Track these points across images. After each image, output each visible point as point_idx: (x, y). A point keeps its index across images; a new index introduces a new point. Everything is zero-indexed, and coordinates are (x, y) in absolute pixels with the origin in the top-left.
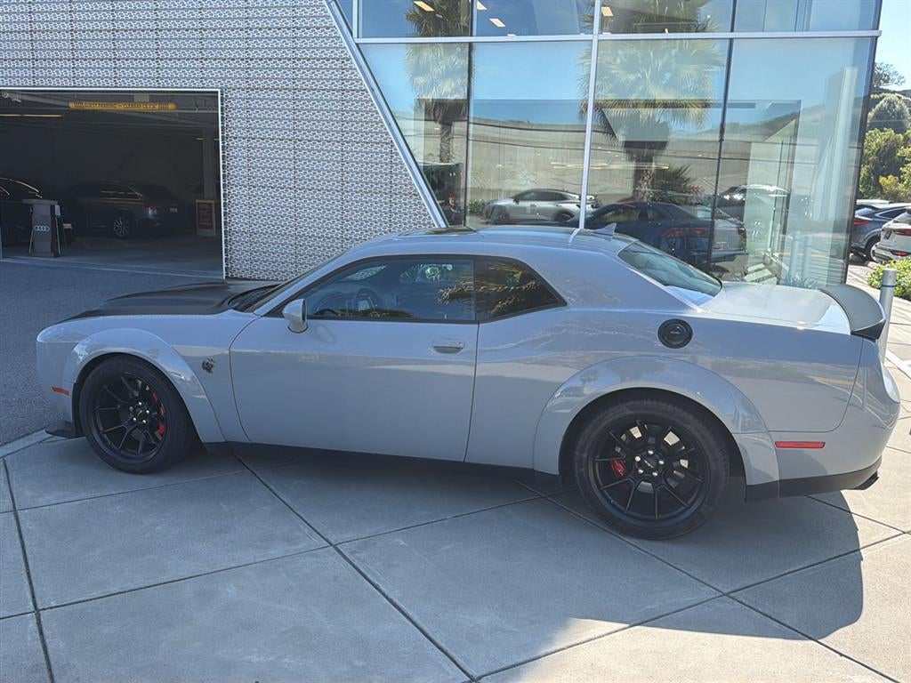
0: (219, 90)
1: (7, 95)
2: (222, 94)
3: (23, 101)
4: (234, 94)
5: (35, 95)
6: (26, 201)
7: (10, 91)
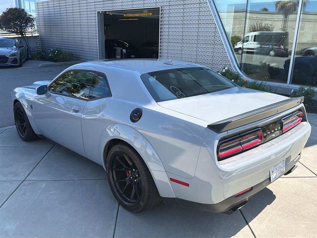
0: (160, 7)
1: (107, 13)
2: (161, 8)
3: (112, 14)
4: (165, 8)
5: (116, 12)
6: (114, 48)
7: (109, 11)
